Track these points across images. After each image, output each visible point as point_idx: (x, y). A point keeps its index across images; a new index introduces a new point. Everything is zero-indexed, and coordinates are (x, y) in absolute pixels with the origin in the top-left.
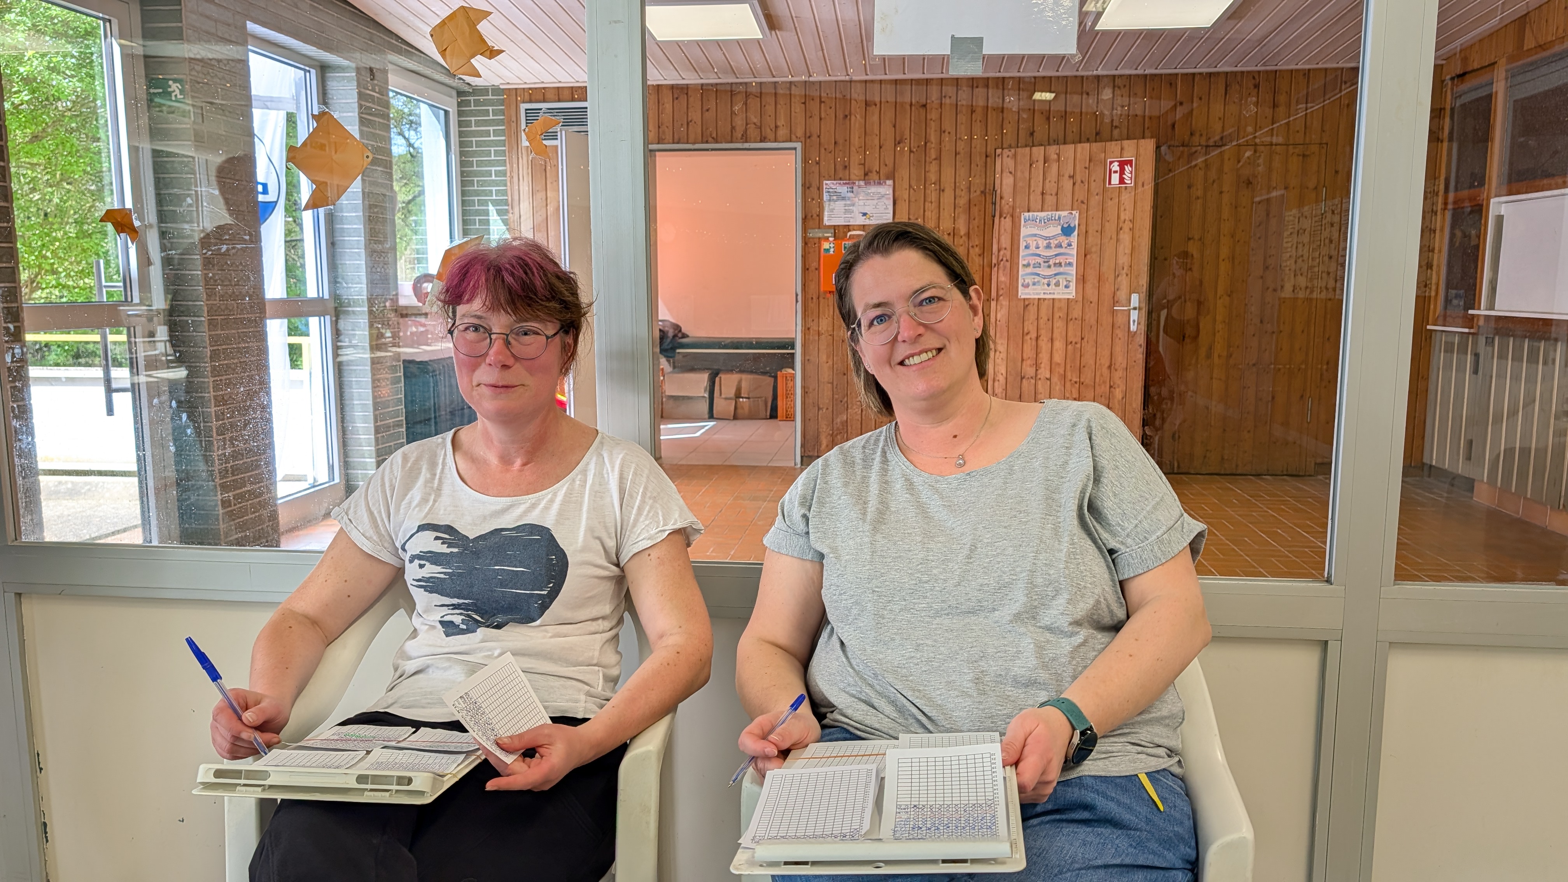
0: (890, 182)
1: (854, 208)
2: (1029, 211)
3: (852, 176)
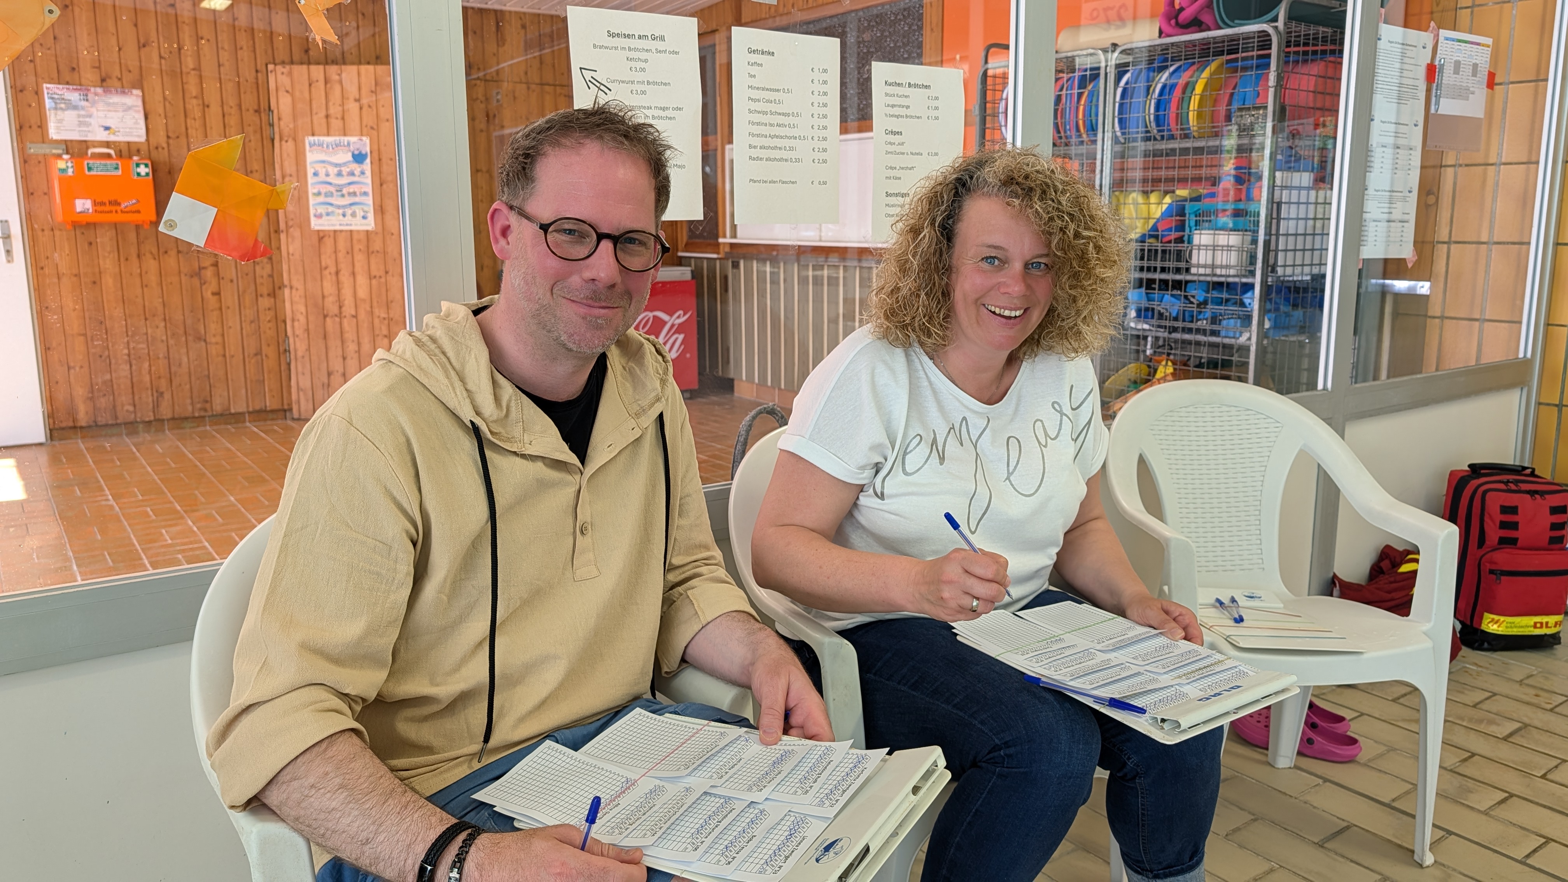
0: (137, 92)
1: (91, 121)
2: (313, 135)
3: (83, 81)
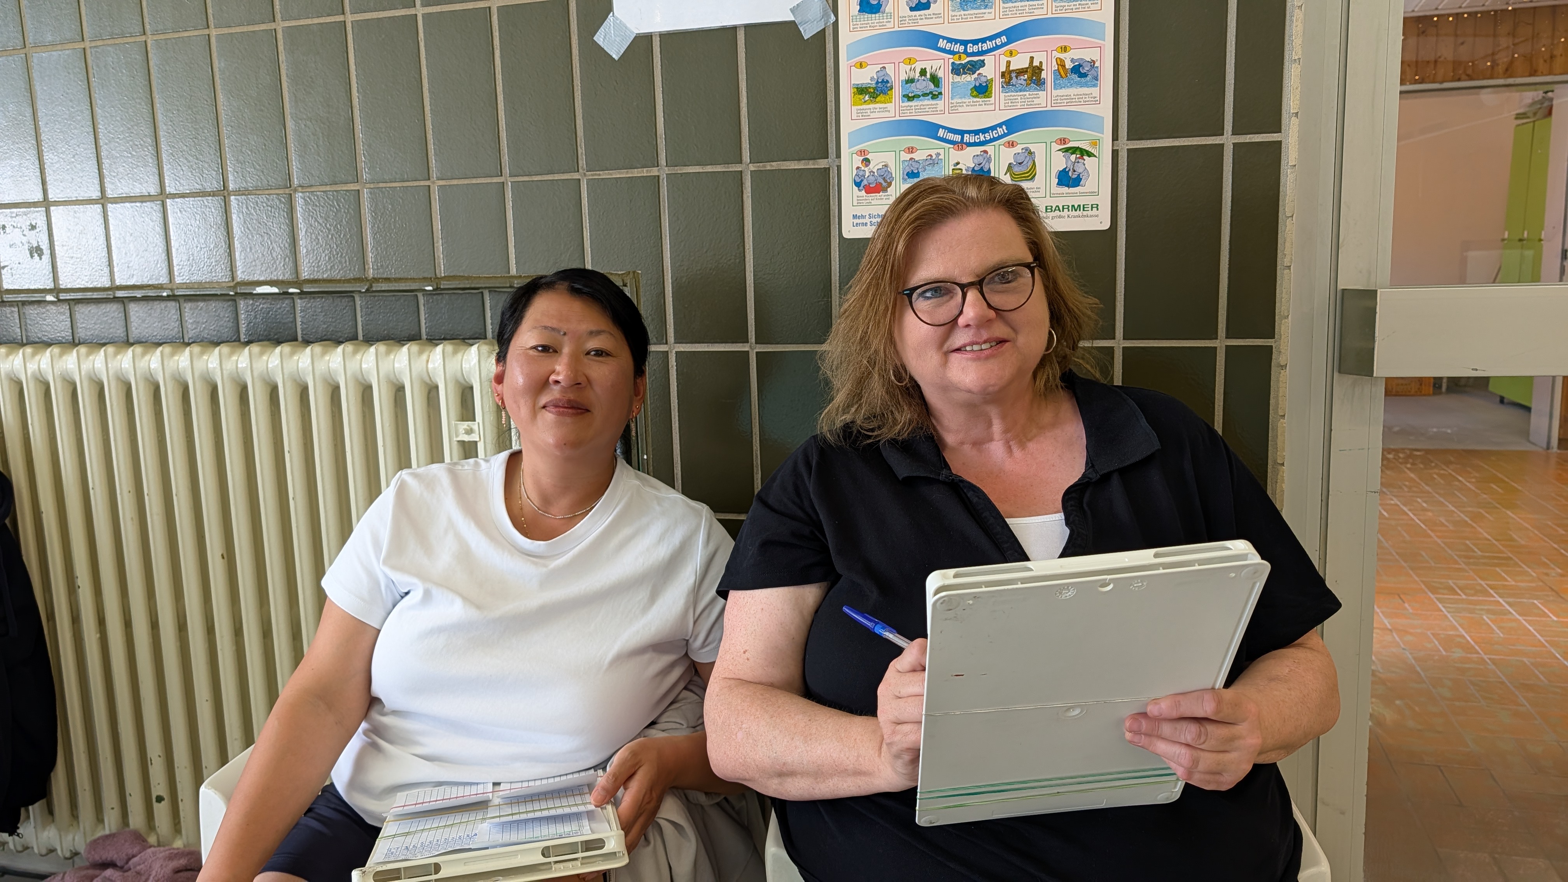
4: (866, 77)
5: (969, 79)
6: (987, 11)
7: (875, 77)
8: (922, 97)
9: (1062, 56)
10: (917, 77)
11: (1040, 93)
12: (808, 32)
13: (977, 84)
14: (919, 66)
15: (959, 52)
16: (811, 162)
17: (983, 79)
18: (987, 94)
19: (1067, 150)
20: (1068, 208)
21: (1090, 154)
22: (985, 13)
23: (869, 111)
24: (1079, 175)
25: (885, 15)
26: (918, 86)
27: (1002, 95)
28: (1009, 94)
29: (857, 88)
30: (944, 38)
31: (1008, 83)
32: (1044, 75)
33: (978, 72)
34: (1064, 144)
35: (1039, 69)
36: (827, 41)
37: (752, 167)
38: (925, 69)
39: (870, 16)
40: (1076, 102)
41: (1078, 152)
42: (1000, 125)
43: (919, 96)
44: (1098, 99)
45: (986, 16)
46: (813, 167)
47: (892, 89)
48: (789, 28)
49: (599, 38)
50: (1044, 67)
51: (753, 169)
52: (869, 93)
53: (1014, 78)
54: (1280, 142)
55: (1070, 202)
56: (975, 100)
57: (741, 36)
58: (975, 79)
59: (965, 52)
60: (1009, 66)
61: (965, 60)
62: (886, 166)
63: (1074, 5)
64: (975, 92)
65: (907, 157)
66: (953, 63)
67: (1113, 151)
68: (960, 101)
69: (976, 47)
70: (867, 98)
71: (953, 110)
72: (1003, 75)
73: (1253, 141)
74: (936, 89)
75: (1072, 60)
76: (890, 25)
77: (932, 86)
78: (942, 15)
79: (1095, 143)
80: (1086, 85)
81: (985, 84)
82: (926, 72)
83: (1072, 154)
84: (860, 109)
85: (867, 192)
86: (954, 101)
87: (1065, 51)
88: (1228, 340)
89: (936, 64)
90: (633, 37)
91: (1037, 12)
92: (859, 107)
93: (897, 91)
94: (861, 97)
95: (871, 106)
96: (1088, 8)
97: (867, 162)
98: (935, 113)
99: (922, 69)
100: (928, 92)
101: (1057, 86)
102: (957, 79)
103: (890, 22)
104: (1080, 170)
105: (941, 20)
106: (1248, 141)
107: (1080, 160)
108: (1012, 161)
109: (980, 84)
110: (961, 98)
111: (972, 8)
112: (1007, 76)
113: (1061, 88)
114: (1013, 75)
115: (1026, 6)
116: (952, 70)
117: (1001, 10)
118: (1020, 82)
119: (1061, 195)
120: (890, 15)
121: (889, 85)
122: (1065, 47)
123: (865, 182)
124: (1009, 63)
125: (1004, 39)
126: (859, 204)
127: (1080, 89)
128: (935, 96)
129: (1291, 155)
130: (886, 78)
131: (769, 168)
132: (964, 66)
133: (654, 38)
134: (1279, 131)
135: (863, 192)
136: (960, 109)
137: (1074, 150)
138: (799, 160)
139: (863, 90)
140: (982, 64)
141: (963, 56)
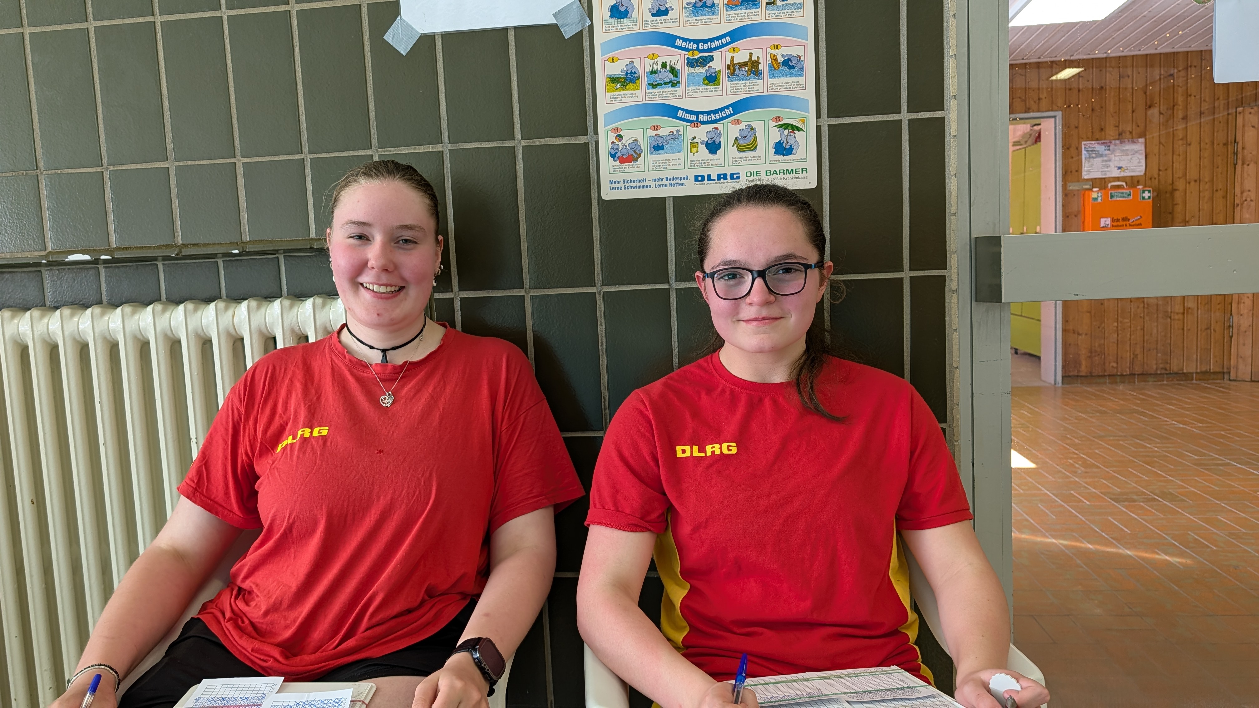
4: (617, 69)
5: (701, 71)
6: (714, 17)
7: (625, 69)
8: (663, 85)
9: (775, 52)
10: (659, 69)
11: (758, 81)
12: (568, 33)
13: (708, 75)
14: (660, 61)
15: (692, 49)
16: (573, 138)
17: (713, 71)
18: (716, 82)
19: (781, 126)
20: (783, 172)
21: (799, 129)
22: (712, 19)
23: (620, 97)
24: (791, 146)
25: (631, 19)
26: (660, 77)
27: (728, 83)
28: (734, 82)
29: (610, 78)
30: (680, 38)
31: (733, 74)
32: (761, 67)
33: (708, 65)
34: (779, 121)
35: (757, 62)
36: (584, 40)
37: (523, 143)
38: (666, 62)
39: (619, 20)
40: (787, 88)
41: (790, 128)
42: (727, 107)
43: (661, 84)
44: (804, 85)
45: (714, 21)
46: (575, 142)
47: (639, 78)
48: (553, 29)
49: (389, 37)
50: (761, 61)
51: (524, 144)
52: (620, 82)
53: (737, 70)
54: (943, 119)
55: (785, 167)
56: (707, 87)
57: (511, 36)
58: (706, 71)
59: (698, 50)
60: (733, 60)
61: (698, 55)
62: (636, 141)
63: (782, 13)
64: (706, 81)
65: (653, 133)
66: (688, 58)
67: (817, 126)
68: (694, 88)
69: (706, 45)
70: (618, 86)
71: (689, 95)
72: (728, 67)
73: (924, 117)
74: (675, 78)
75: (783, 56)
76: (635, 28)
77: (671, 76)
78: (678, 20)
79: (803, 120)
80: (794, 75)
81: (714, 75)
82: (666, 65)
83: (785, 129)
84: (613, 95)
85: (621, 162)
86: (690, 88)
87: (777, 48)
88: (911, 272)
89: (674, 59)
90: (419, 36)
91: (754, 18)
92: (613, 93)
93: (643, 81)
94: (613, 85)
95: (623, 92)
96: (794, 15)
97: (620, 137)
98: (675, 97)
99: (663, 63)
100: (669, 81)
101: (771, 76)
102: (692, 70)
103: (636, 25)
104: (792, 142)
105: (677, 24)
106: (920, 117)
107: (792, 134)
108: (738, 135)
109: (711, 75)
110: (695, 86)
111: (702, 15)
112: (732, 68)
113: (775, 77)
114: (737, 67)
115: (745, 13)
116: (688, 64)
117: (725, 16)
118: (742, 73)
119: (777, 162)
120: (636, 20)
121: (636, 75)
122: (777, 46)
123: (619, 154)
124: (733, 58)
125: (728, 39)
126: (615, 172)
127: (790, 78)
128: (674, 84)
129: (953, 127)
130: (634, 70)
131: (538, 143)
132: (697, 60)
133: (436, 37)
134: (942, 109)
135: (618, 162)
136: (695, 95)
137: (786, 126)
138: (563, 136)
139: (615, 80)
140: (711, 58)
141: (696, 52)
